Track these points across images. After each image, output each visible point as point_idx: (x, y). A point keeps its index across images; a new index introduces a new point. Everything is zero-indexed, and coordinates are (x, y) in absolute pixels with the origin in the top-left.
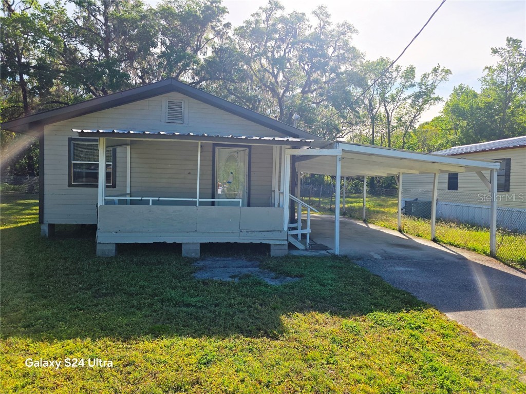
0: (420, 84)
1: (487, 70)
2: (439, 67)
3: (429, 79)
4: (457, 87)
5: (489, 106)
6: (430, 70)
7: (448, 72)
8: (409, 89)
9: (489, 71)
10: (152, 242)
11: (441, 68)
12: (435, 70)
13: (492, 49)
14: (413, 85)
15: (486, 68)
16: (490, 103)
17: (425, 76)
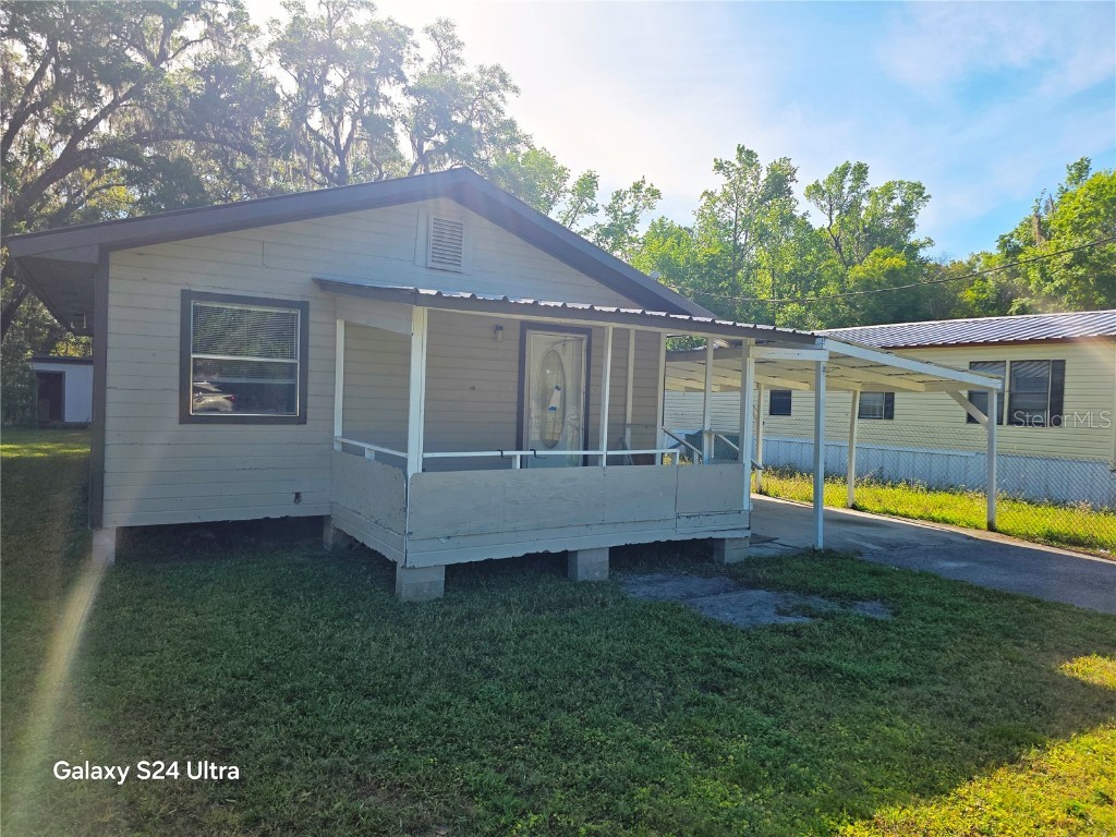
0: (610, 209)
1: (705, 198)
2: (643, 182)
3: (625, 202)
4: (656, 221)
5: (713, 262)
6: (627, 185)
7: (656, 194)
8: (585, 215)
9: (709, 199)
10: (520, 554)
11: (647, 186)
12: (637, 187)
13: (715, 160)
14: (593, 210)
15: (706, 193)
16: (713, 256)
17: (619, 196)
